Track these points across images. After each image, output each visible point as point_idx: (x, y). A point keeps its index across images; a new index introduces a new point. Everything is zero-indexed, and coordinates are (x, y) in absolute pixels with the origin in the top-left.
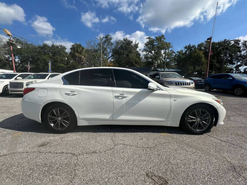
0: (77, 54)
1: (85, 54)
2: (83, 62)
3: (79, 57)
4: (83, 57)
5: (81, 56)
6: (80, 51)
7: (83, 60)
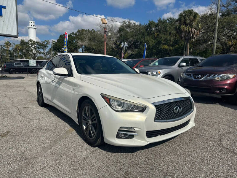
0: (184, 27)
1: (198, 25)
2: (194, 38)
3: (186, 32)
4: (193, 30)
5: (190, 29)
6: (189, 21)
7: (193, 35)
